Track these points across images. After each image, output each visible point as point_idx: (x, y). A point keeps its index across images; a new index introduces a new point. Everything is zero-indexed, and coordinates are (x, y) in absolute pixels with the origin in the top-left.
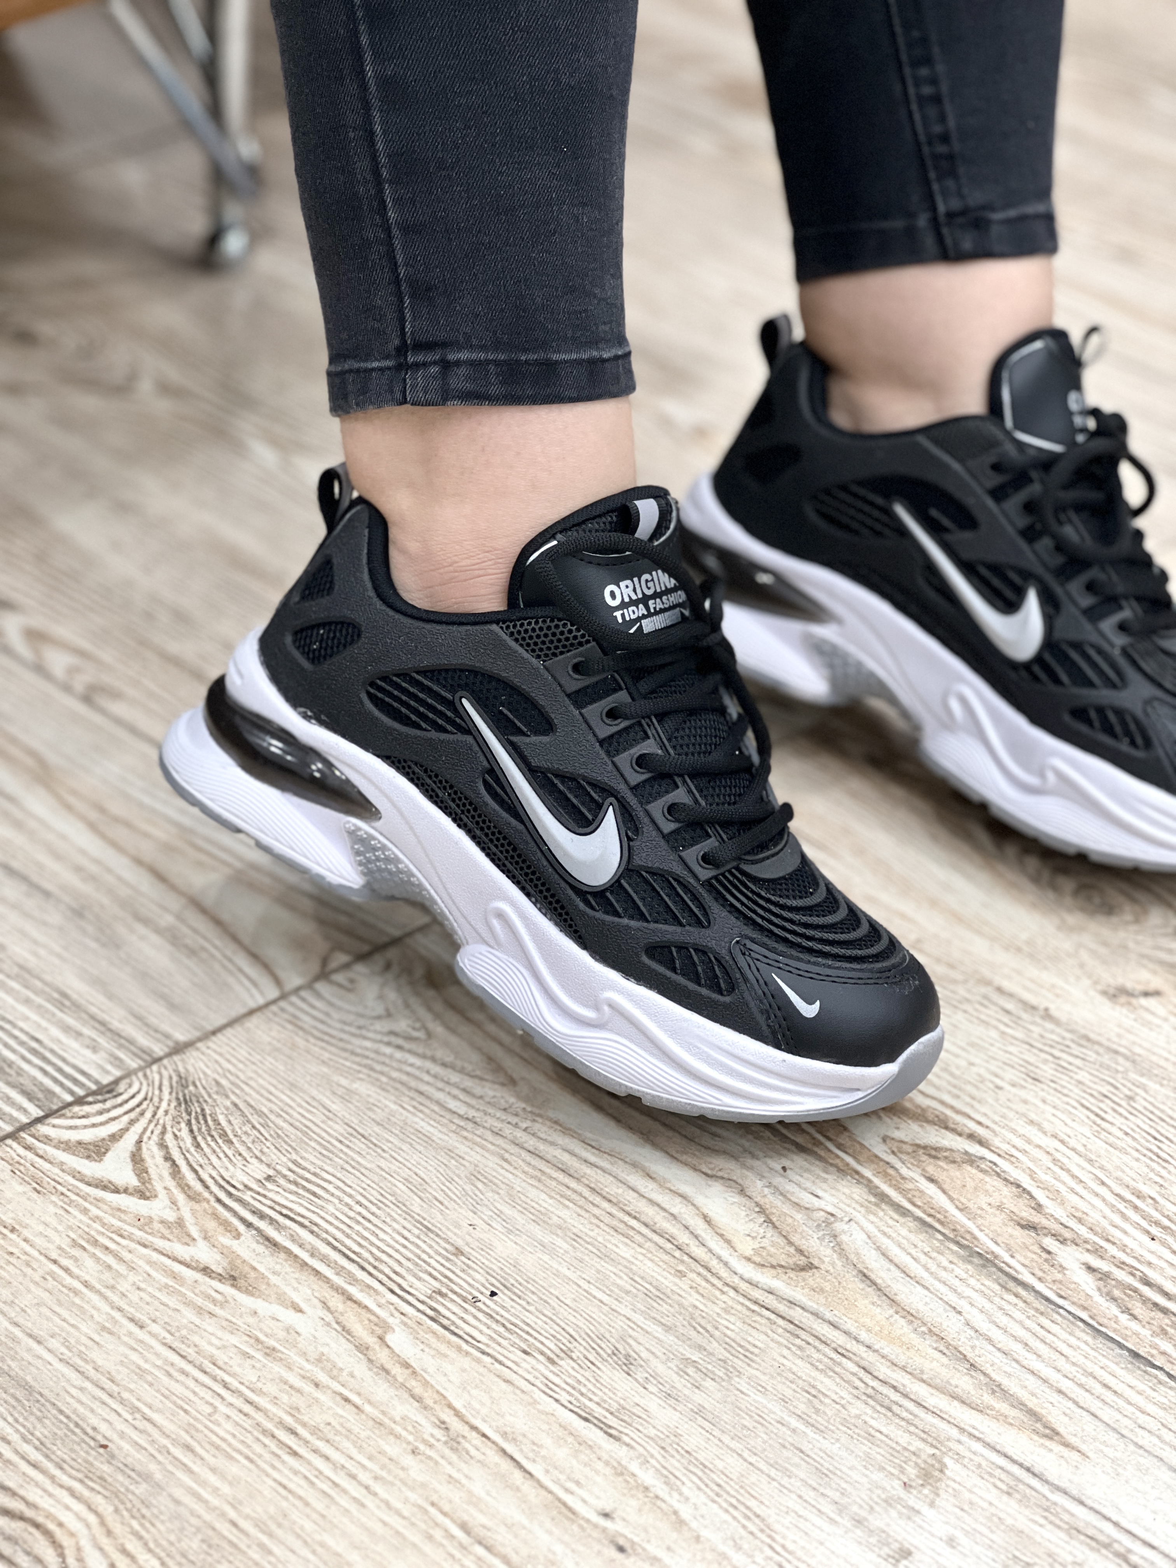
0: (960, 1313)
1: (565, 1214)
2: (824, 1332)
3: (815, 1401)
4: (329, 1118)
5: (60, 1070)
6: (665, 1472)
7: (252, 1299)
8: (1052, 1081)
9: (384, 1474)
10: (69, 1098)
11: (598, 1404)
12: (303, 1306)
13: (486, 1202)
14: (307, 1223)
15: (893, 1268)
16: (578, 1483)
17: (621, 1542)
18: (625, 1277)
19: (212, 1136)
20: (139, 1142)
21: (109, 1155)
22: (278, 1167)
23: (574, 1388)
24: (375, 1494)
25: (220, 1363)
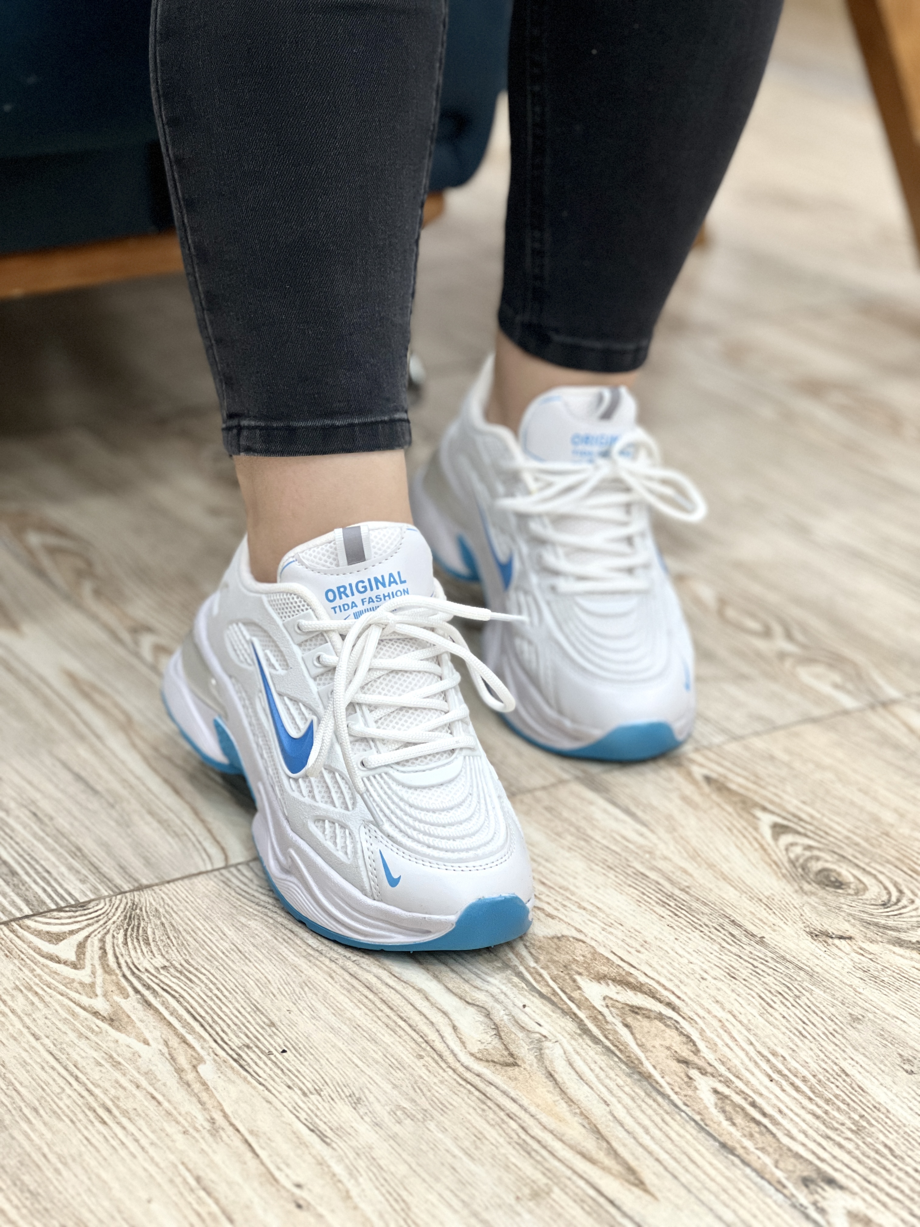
0: (608, 1105)
1: (357, 1013)
2: (504, 1103)
3: (478, 1142)
4: (222, 939)
5: (56, 891)
6: (352, 1167)
7: (119, 1033)
8: (745, 980)
9: (158, 1142)
10: (53, 907)
11: (325, 1123)
12: (151, 1042)
13: (306, 999)
14: (177, 995)
15: (573, 1073)
16: (288, 1165)
17: (301, 1202)
18: (380, 1054)
19: (138, 939)
20: (88, 937)
21: (65, 941)
22: (174, 962)
23: (312, 1111)
24: (147, 1152)
25: (79, 1066)
